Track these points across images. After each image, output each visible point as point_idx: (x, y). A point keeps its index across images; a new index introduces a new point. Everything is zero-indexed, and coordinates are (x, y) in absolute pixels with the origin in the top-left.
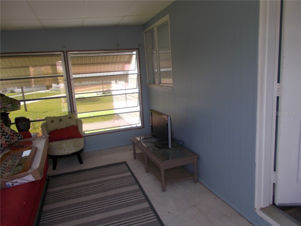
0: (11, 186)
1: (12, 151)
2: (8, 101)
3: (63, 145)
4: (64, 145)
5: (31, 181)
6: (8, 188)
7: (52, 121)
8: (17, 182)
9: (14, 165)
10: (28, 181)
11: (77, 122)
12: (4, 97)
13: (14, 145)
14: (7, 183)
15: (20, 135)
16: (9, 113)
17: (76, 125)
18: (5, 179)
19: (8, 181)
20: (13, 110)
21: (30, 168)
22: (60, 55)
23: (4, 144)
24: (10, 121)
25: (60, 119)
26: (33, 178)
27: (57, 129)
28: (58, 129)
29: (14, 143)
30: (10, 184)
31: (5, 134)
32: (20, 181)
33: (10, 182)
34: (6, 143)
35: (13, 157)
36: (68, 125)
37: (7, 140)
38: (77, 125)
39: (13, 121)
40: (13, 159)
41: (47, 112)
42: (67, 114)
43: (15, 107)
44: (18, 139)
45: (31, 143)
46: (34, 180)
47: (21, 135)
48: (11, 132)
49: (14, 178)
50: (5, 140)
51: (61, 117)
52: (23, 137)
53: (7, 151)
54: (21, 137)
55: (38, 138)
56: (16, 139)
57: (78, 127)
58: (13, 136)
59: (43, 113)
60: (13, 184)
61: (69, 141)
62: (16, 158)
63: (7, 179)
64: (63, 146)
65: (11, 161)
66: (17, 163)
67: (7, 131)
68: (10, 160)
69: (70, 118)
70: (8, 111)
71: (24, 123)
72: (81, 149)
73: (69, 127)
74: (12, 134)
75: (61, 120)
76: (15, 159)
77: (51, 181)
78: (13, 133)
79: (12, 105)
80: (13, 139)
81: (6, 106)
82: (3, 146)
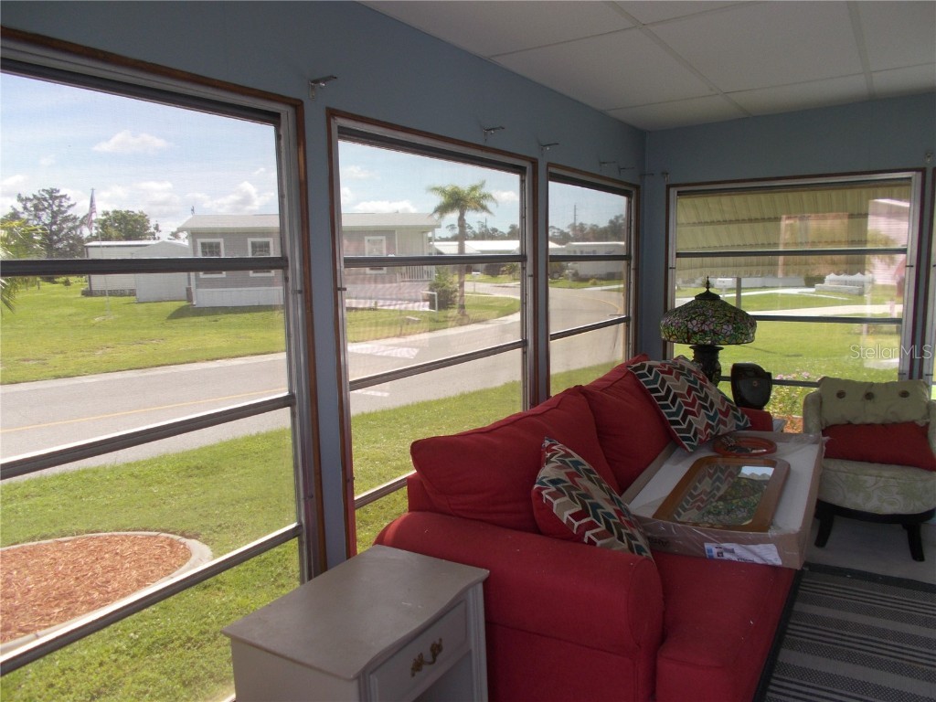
0: (715, 556)
1: (718, 457)
2: (726, 315)
3: (866, 478)
4: (870, 481)
5: (770, 563)
6: (706, 558)
7: (841, 395)
8: (732, 551)
9: (714, 496)
10: (762, 559)
11: (929, 414)
12: (718, 304)
13: (724, 440)
14: (707, 546)
15: (743, 417)
16: (722, 349)
17: (921, 423)
18: (701, 531)
19: (712, 542)
20: (734, 342)
21: (772, 524)
22: (907, 182)
23: (701, 433)
24: (720, 371)
25: (869, 392)
26: (778, 557)
27: (851, 420)
28: (857, 422)
29: (724, 435)
30: (715, 551)
31: (707, 405)
32: (739, 552)
33: (715, 545)
34: (706, 430)
35: (715, 473)
36: (891, 418)
37: (710, 422)
38: (928, 424)
39: (726, 372)
40: (714, 478)
41: (801, 355)
42: (895, 378)
43: (742, 333)
44: (738, 426)
45: (771, 447)
46: (779, 562)
47: (746, 416)
48: (723, 404)
49: (728, 537)
50: (706, 420)
51: (872, 385)
52: (749, 425)
53: (705, 453)
54: (746, 423)
55: (794, 438)
56: (731, 425)
57: (929, 432)
58: (726, 414)
59: (788, 356)
60: (722, 553)
61: (889, 472)
62: (723, 478)
63: (710, 535)
64: (865, 481)
65: (711, 482)
66: (721, 493)
67: (714, 400)
68: (707, 479)
69: (905, 394)
70: (721, 342)
71: (755, 383)
72: (924, 509)
73: (895, 423)
74: (724, 410)
75: (869, 396)
76: (719, 479)
77: (807, 580)
78: (727, 407)
79: (734, 329)
80: (725, 424)
81: (718, 328)
82: (699, 436)
